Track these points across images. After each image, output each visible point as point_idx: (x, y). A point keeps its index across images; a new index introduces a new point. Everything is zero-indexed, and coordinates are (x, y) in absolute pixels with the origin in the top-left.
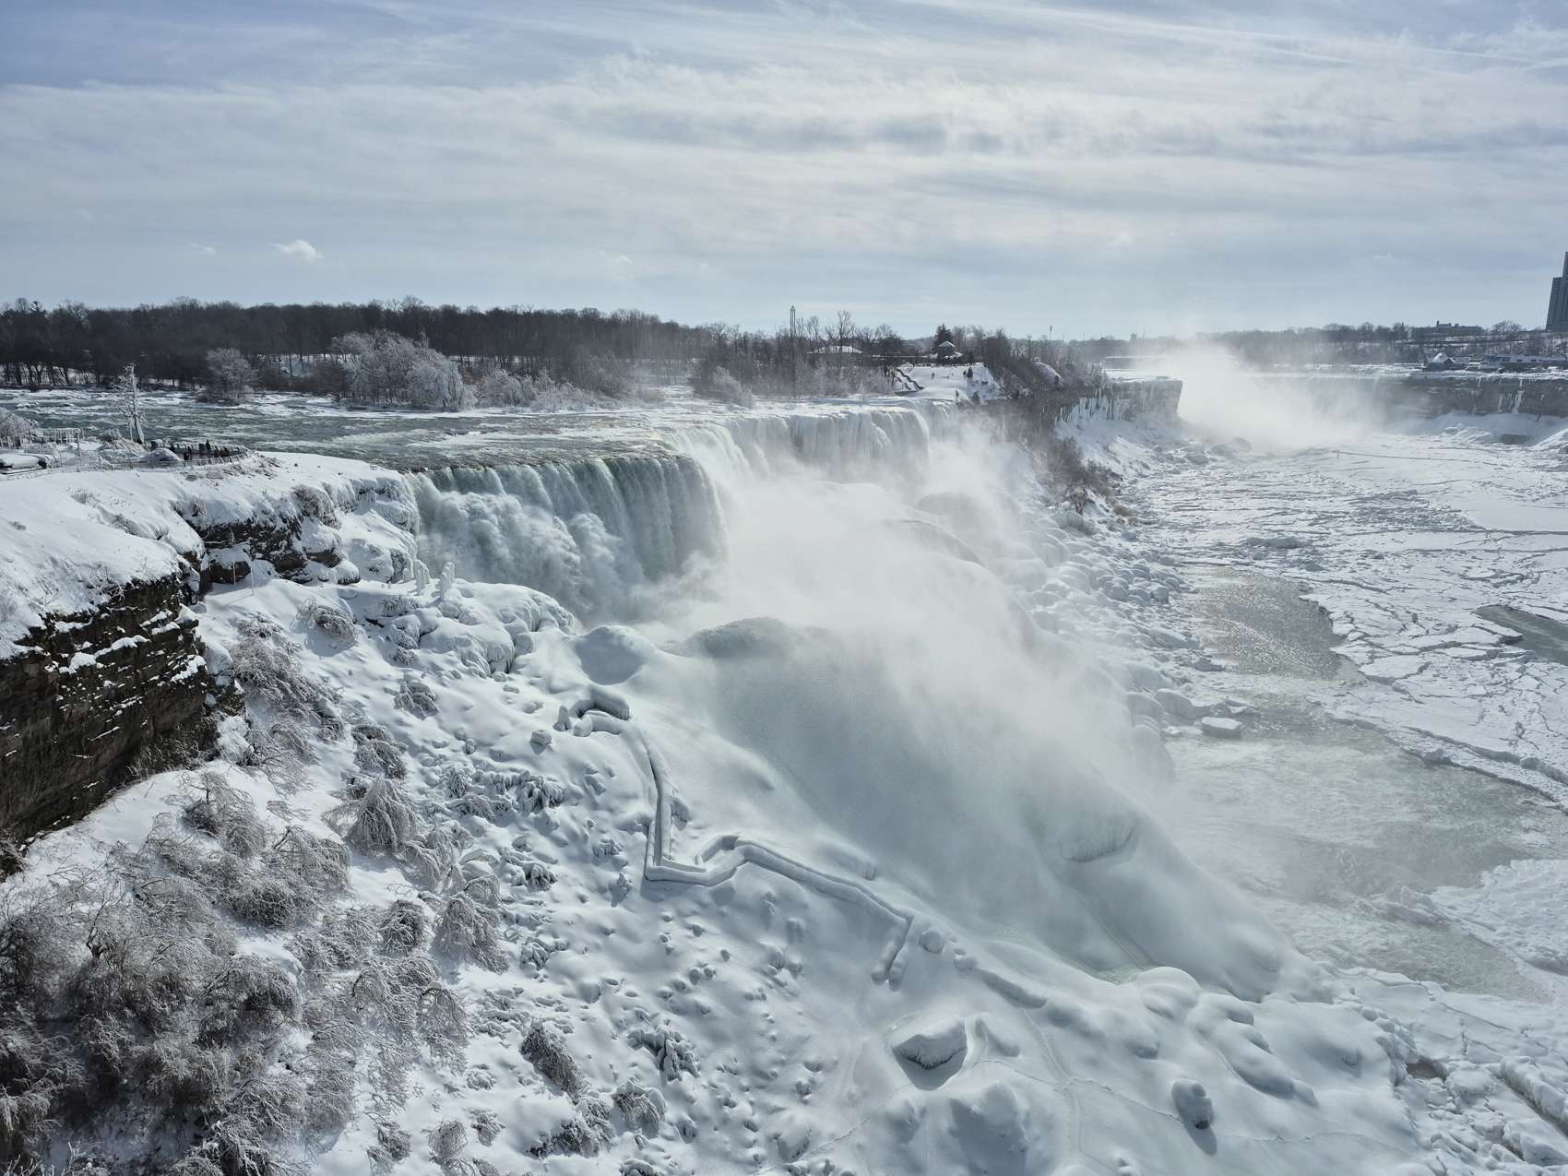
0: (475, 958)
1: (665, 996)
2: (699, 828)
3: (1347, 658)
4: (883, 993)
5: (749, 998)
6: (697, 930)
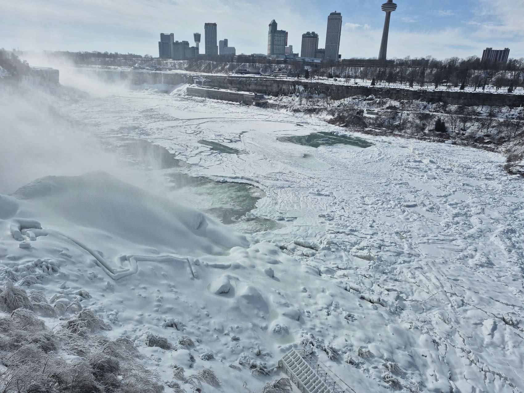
0: (102, 329)
1: (157, 311)
2: (108, 258)
4: (197, 282)
5: (176, 299)
6: (144, 288)
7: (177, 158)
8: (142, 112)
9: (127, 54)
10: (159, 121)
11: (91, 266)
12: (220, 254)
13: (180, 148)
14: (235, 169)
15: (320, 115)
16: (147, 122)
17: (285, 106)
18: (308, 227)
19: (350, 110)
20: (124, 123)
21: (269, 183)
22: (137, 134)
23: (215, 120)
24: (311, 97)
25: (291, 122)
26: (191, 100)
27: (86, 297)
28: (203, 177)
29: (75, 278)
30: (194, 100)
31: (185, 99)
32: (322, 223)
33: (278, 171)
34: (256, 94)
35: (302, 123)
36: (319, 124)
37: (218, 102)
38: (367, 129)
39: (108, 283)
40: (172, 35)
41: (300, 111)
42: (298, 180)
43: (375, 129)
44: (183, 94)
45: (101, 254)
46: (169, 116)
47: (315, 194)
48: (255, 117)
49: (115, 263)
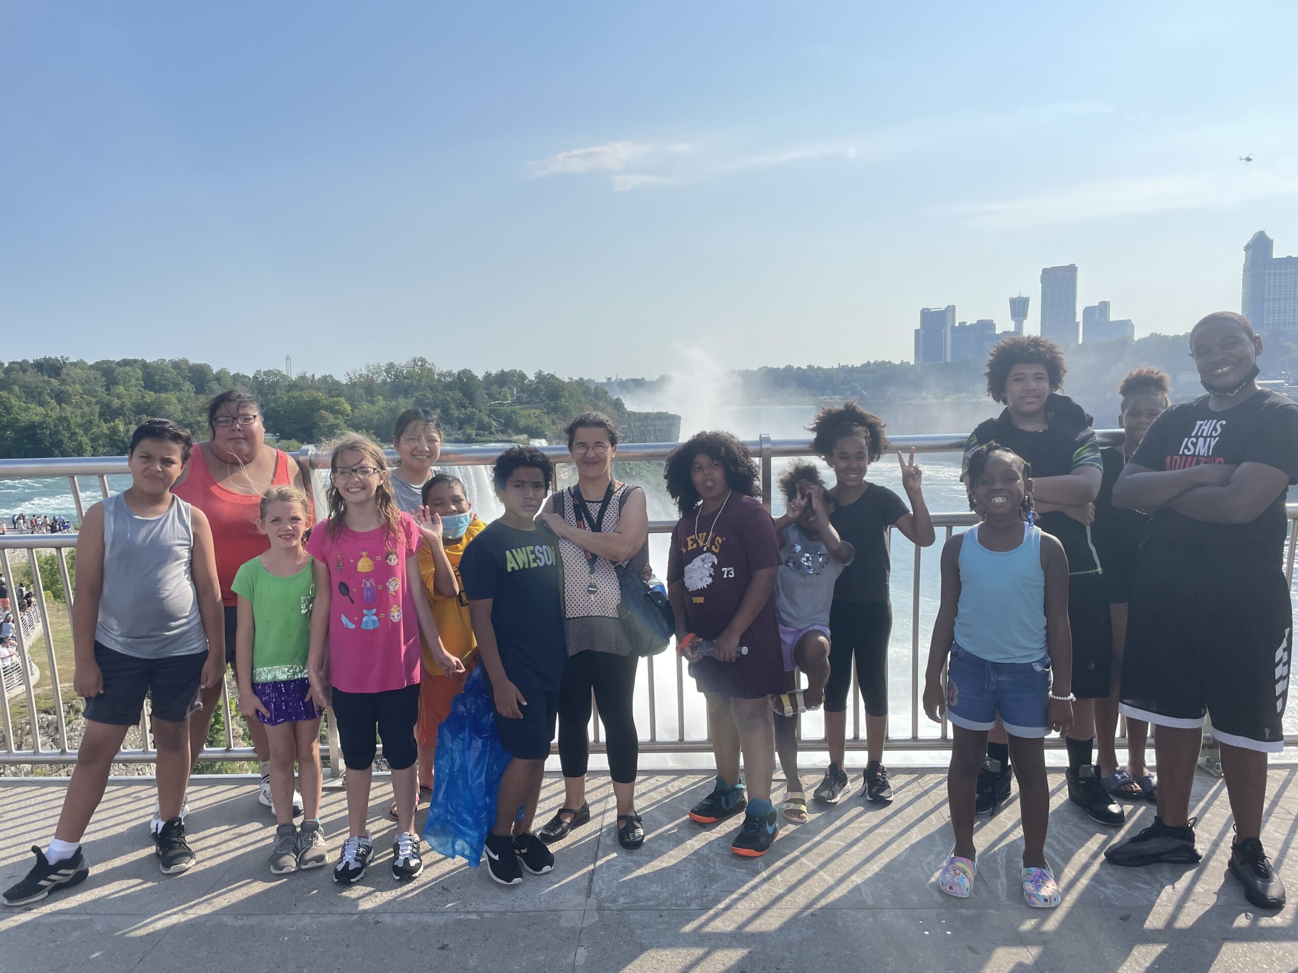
9: (836, 366)
40: (951, 309)
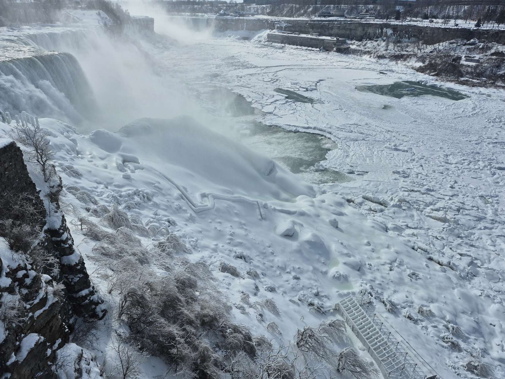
0: (185, 252)
1: (229, 243)
2: (191, 194)
3: (257, 108)
4: (264, 223)
6: (220, 223)
7: (253, 106)
8: (223, 60)
10: (239, 68)
11: (177, 199)
12: (287, 200)
13: (257, 96)
14: (308, 118)
15: (408, 62)
16: (228, 69)
17: (368, 51)
18: (379, 182)
19: (445, 56)
20: (208, 70)
21: (342, 134)
22: (219, 81)
23: (293, 67)
24: (399, 42)
25: (374, 70)
26: (271, 46)
27: (173, 224)
28: (276, 126)
29: (164, 207)
30: (274, 47)
31: (265, 45)
32: (395, 179)
33: (353, 123)
34: (338, 39)
35: (386, 70)
36: (405, 72)
37: (297, 48)
38: (462, 79)
39: (191, 215)
41: (385, 58)
42: (374, 133)
43: (473, 79)
44: (264, 40)
45: (186, 189)
46: (249, 63)
47: (392, 148)
48: (334, 64)
49: (197, 198)
